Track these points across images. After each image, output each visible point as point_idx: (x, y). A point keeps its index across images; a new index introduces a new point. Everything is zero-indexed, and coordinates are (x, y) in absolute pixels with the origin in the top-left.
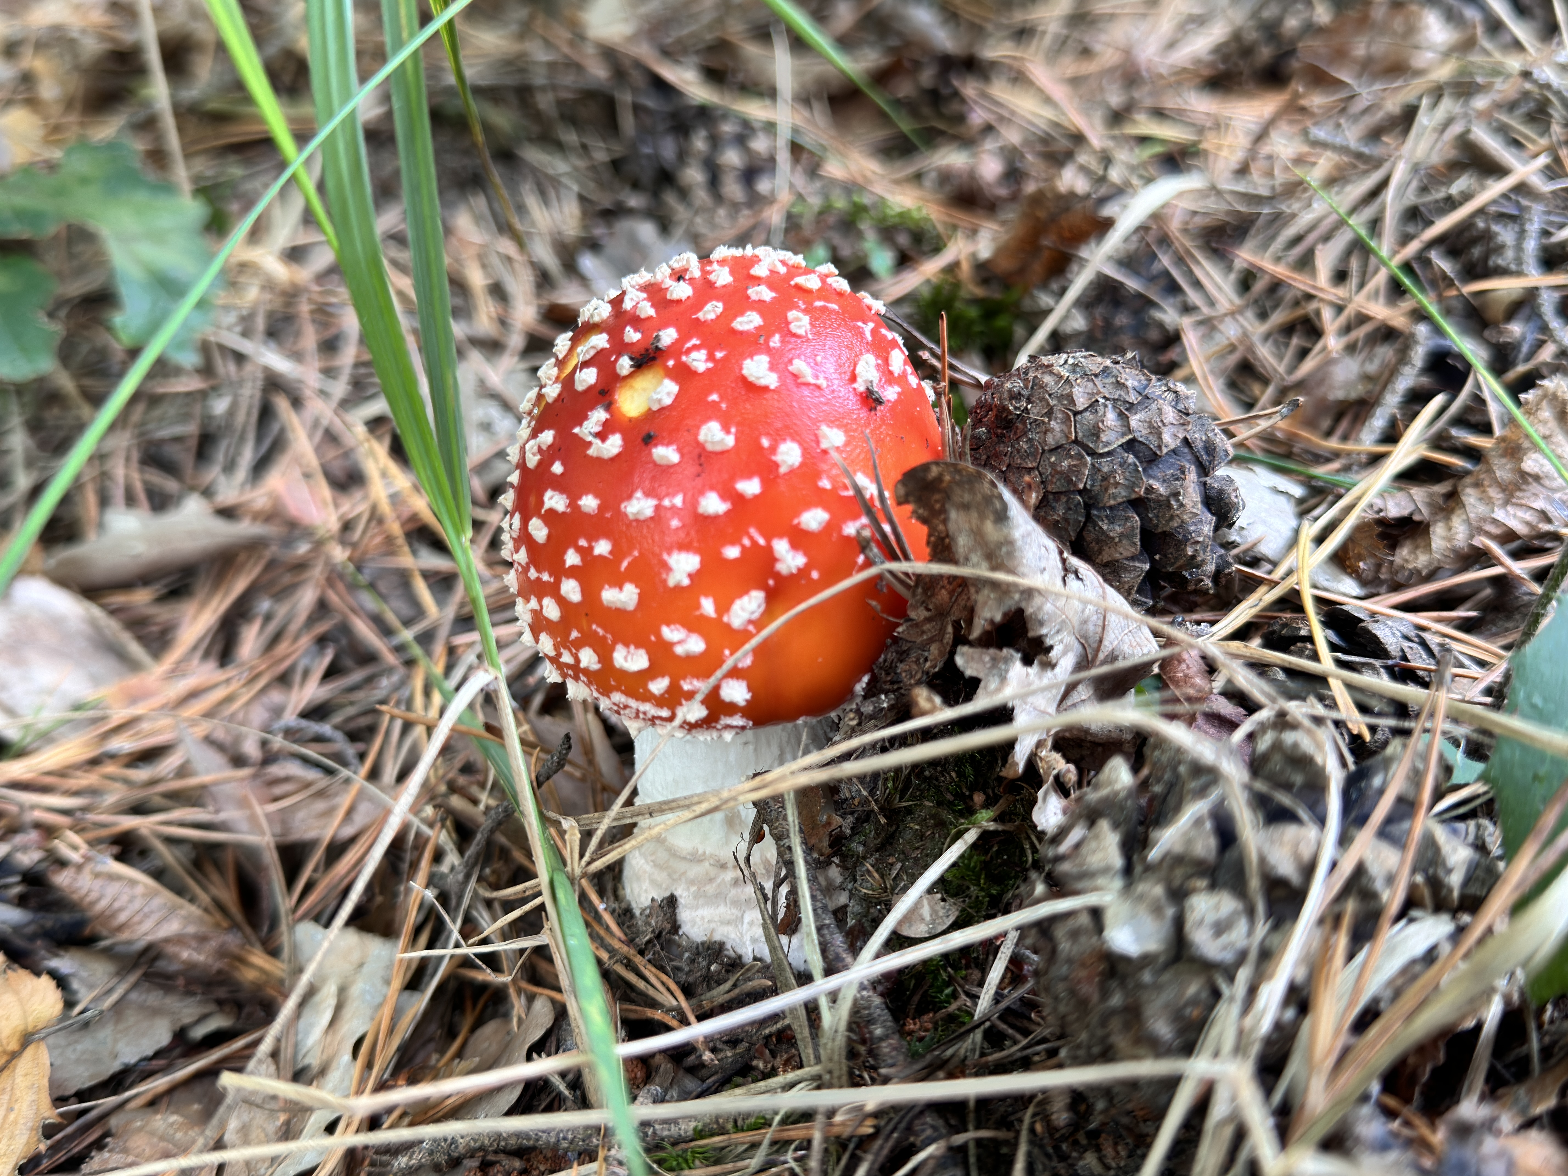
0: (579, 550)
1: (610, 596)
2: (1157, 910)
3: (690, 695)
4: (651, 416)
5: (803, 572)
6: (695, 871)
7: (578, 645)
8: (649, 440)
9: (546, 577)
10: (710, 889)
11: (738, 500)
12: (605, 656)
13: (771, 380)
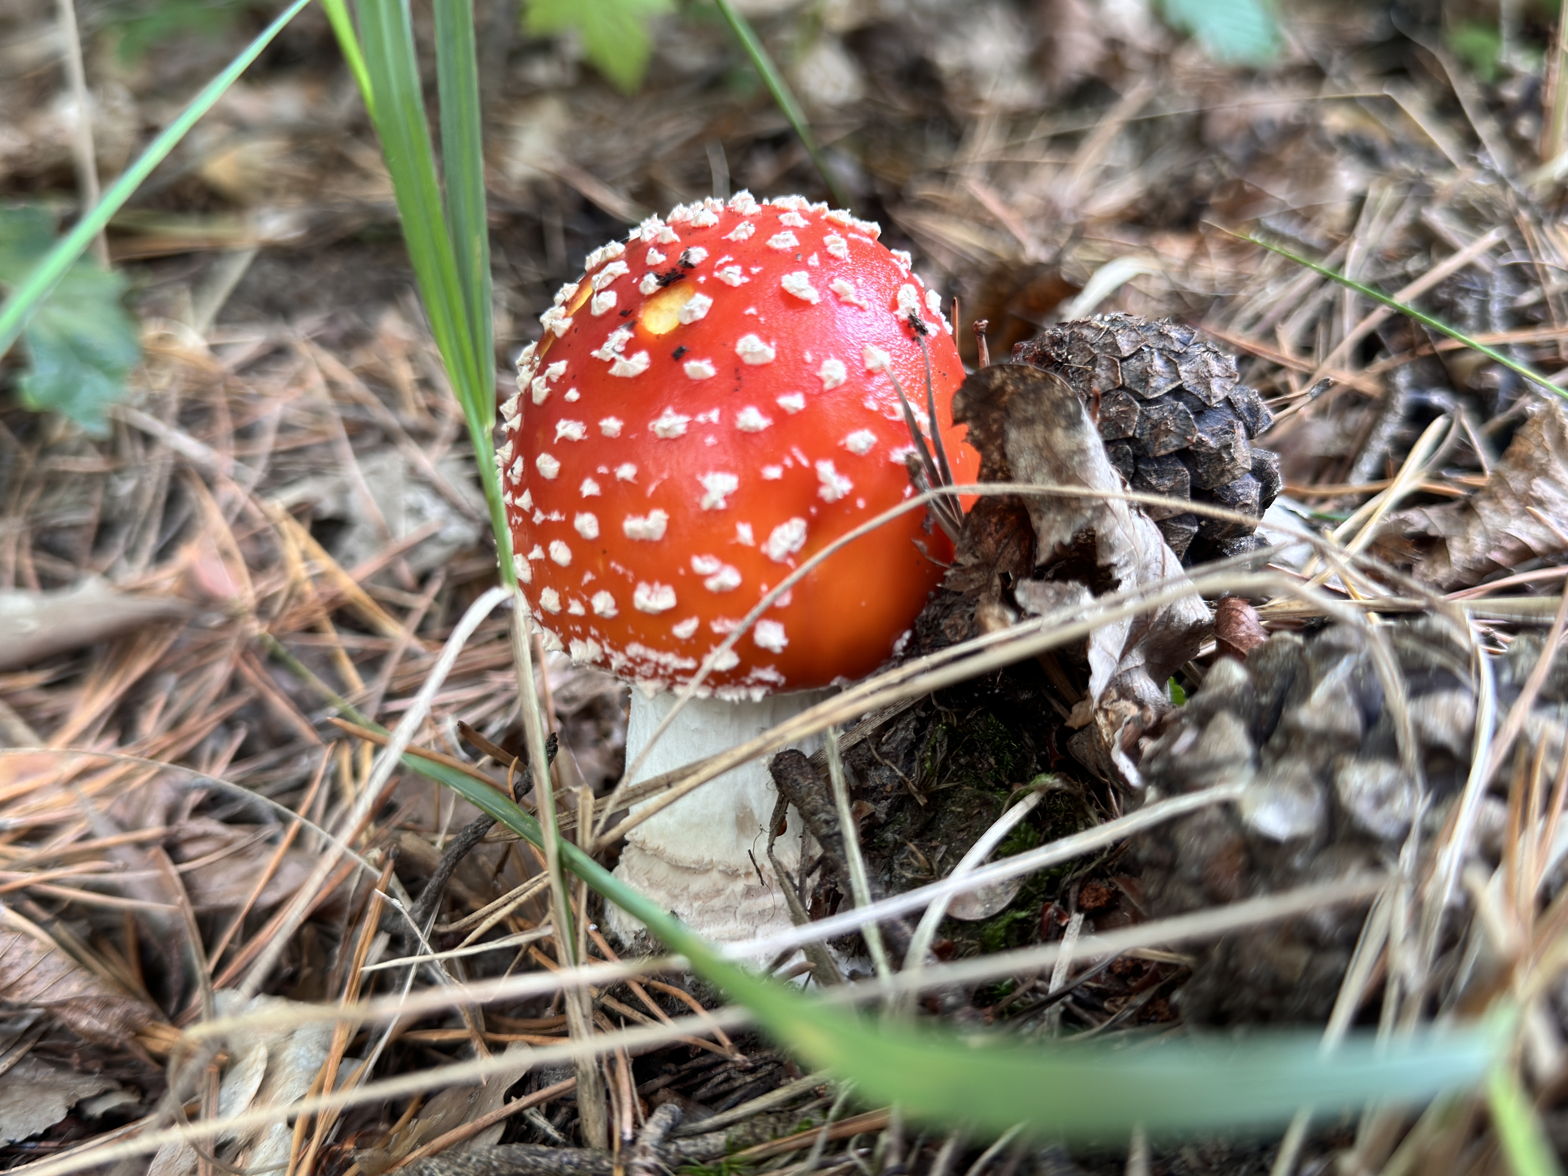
0: (599, 479)
1: (633, 525)
2: (1304, 788)
3: (720, 639)
4: (683, 330)
5: (848, 500)
6: (698, 884)
7: (593, 589)
8: (680, 355)
9: (555, 517)
10: (717, 903)
11: (780, 416)
12: (624, 599)
13: (812, 295)
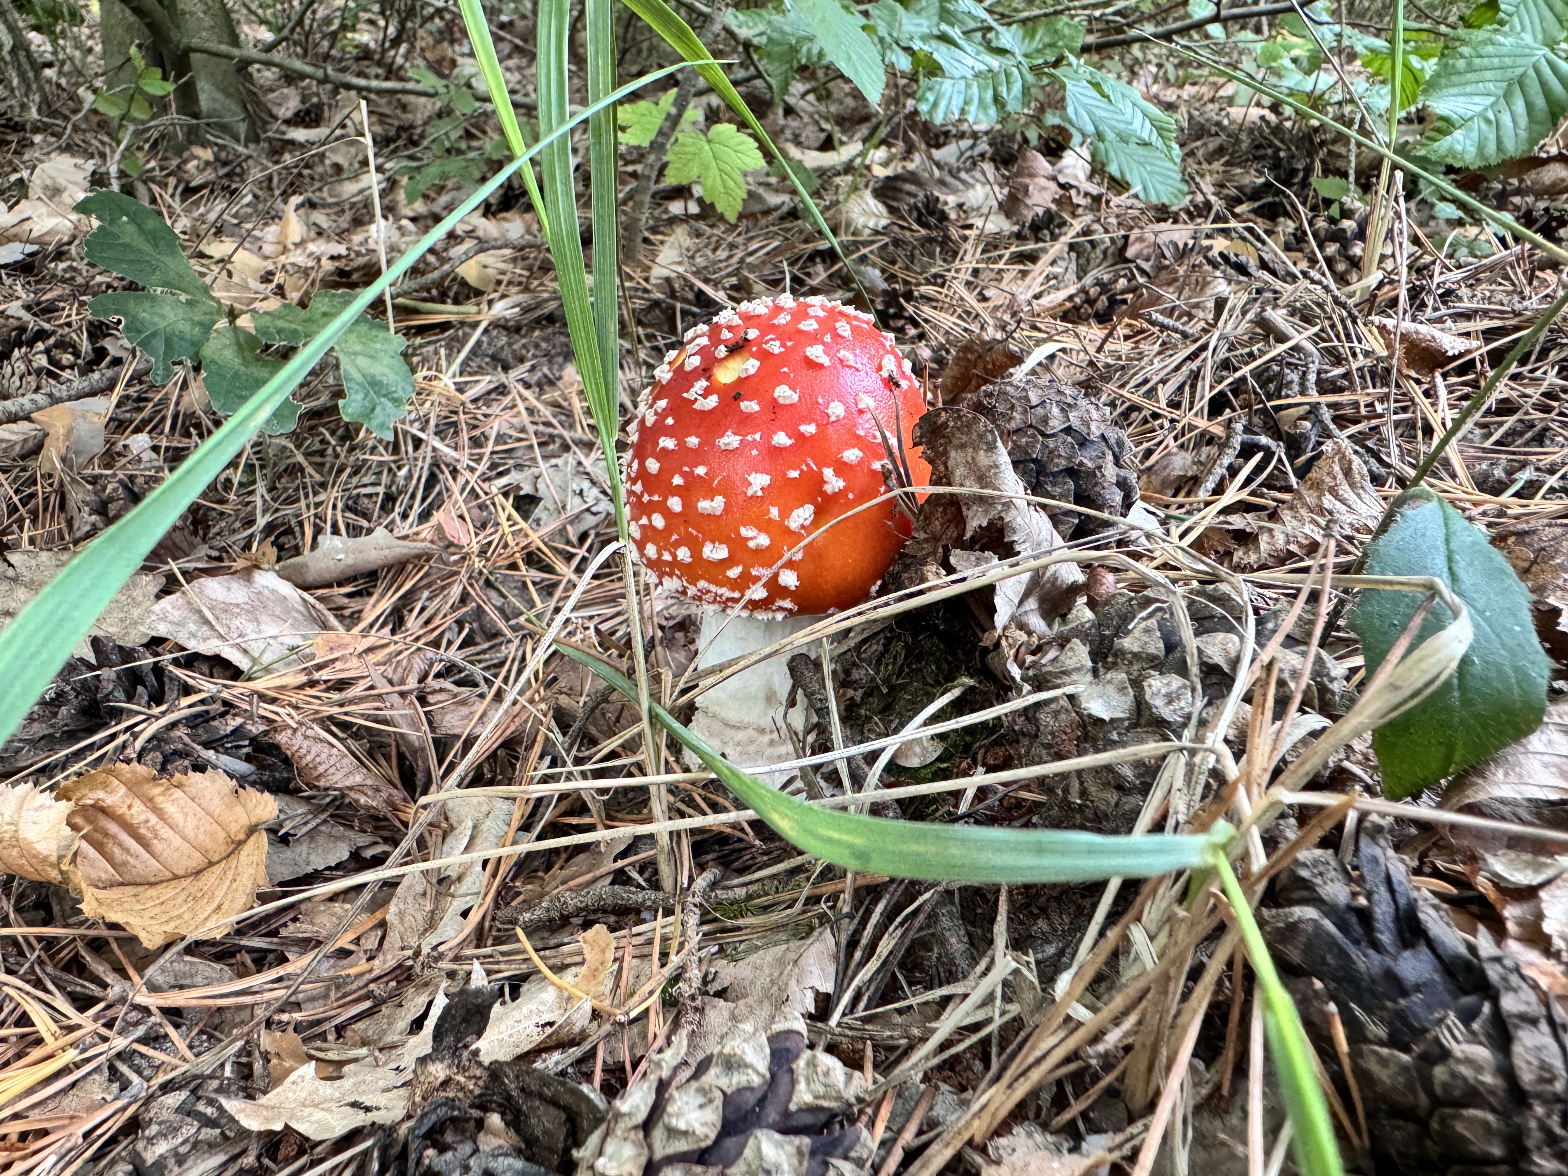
0: (684, 475)
1: (704, 505)
2: (1122, 690)
3: (758, 579)
4: (740, 381)
5: (842, 493)
6: (740, 736)
7: (677, 544)
8: (738, 398)
9: (656, 498)
10: (752, 748)
11: (800, 438)
12: (696, 552)
13: (825, 360)
